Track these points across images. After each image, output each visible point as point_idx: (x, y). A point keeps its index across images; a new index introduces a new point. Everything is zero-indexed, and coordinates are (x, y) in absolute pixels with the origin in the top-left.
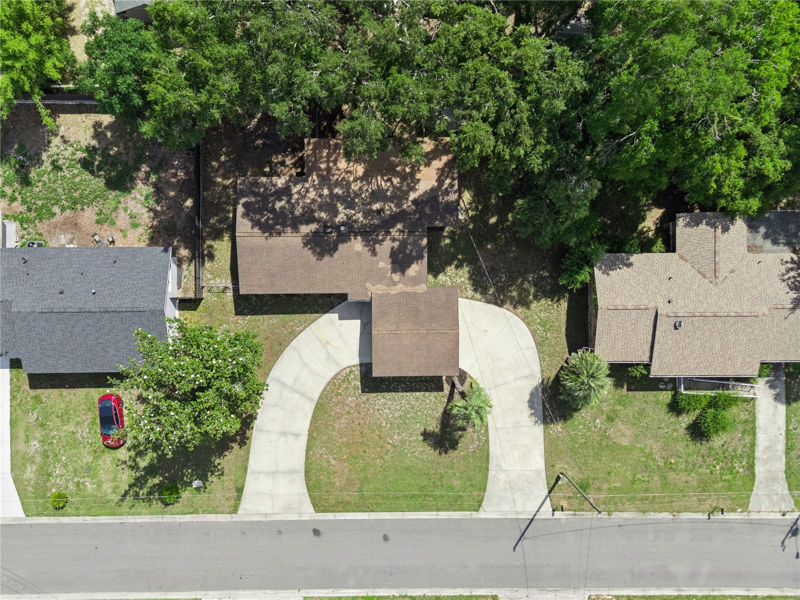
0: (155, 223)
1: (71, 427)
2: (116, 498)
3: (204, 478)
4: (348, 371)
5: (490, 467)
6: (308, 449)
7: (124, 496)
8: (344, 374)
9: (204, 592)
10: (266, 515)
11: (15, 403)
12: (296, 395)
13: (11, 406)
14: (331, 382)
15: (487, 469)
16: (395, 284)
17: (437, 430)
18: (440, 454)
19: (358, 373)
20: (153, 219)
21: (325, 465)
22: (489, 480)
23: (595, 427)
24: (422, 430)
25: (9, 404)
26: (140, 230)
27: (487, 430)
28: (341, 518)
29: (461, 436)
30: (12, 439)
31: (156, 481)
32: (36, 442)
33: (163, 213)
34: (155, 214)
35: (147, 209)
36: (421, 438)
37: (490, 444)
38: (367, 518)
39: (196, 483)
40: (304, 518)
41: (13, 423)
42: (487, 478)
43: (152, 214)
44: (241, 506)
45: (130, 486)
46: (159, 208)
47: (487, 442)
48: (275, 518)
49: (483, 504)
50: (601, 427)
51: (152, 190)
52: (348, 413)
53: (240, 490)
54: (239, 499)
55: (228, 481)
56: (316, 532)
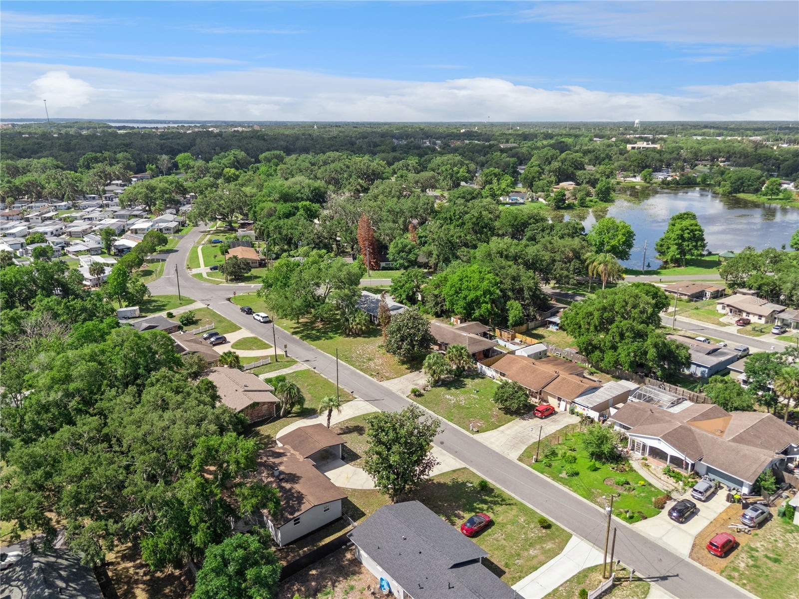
0: (341, 579)
1: (503, 542)
2: (514, 507)
3: (464, 484)
9: (513, 460)
11: (522, 575)
13: (527, 575)
20: (339, 581)
25: (527, 578)
26: (353, 583)
30: (543, 564)
31: (487, 498)
32: (531, 552)
33: (331, 580)
34: (335, 582)
35: (335, 589)
39: (469, 485)
41: (535, 569)
43: (337, 584)
45: (502, 505)
46: (330, 583)
48: (453, 457)
51: (319, 595)
53: (454, 471)
54: (459, 470)
55: (455, 476)
56: (442, 443)
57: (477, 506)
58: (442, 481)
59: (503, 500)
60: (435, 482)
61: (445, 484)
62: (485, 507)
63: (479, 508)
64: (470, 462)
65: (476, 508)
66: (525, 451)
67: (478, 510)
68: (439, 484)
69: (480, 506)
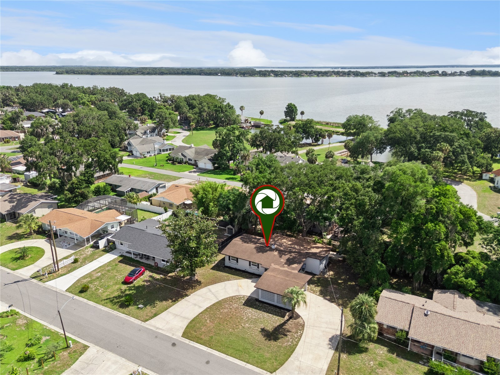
2: (104, 299)
3: (145, 305)
4: (242, 296)
5: (292, 356)
6: (201, 313)
7: (107, 299)
8: (240, 297)
9: (94, 345)
10: (157, 328)
12: (213, 296)
14: (232, 297)
15: (290, 356)
16: (284, 267)
17: (271, 331)
18: (266, 339)
19: (246, 298)
21: (204, 321)
22: (287, 362)
23: (369, 365)
24: (263, 327)
27: (299, 340)
28: (192, 344)
29: (282, 337)
32: (100, 274)
36: (260, 330)
37: (298, 346)
38: (205, 350)
39: (140, 306)
40: (173, 337)
42: (287, 360)
44: (150, 321)
45: (113, 297)
47: (297, 345)
48: (160, 331)
49: (277, 371)
50: (373, 366)
52: (231, 309)
53: (156, 315)
54: (152, 318)
55: (154, 310)
56: (174, 345)
57: (133, 291)
58: (164, 303)
59: (111, 301)
60: (170, 301)
61: (161, 301)
62: (127, 292)
63: (132, 290)
64: (140, 329)
65: (134, 290)
66: (77, 359)
67: (133, 288)
68: (166, 300)
69: (131, 292)
